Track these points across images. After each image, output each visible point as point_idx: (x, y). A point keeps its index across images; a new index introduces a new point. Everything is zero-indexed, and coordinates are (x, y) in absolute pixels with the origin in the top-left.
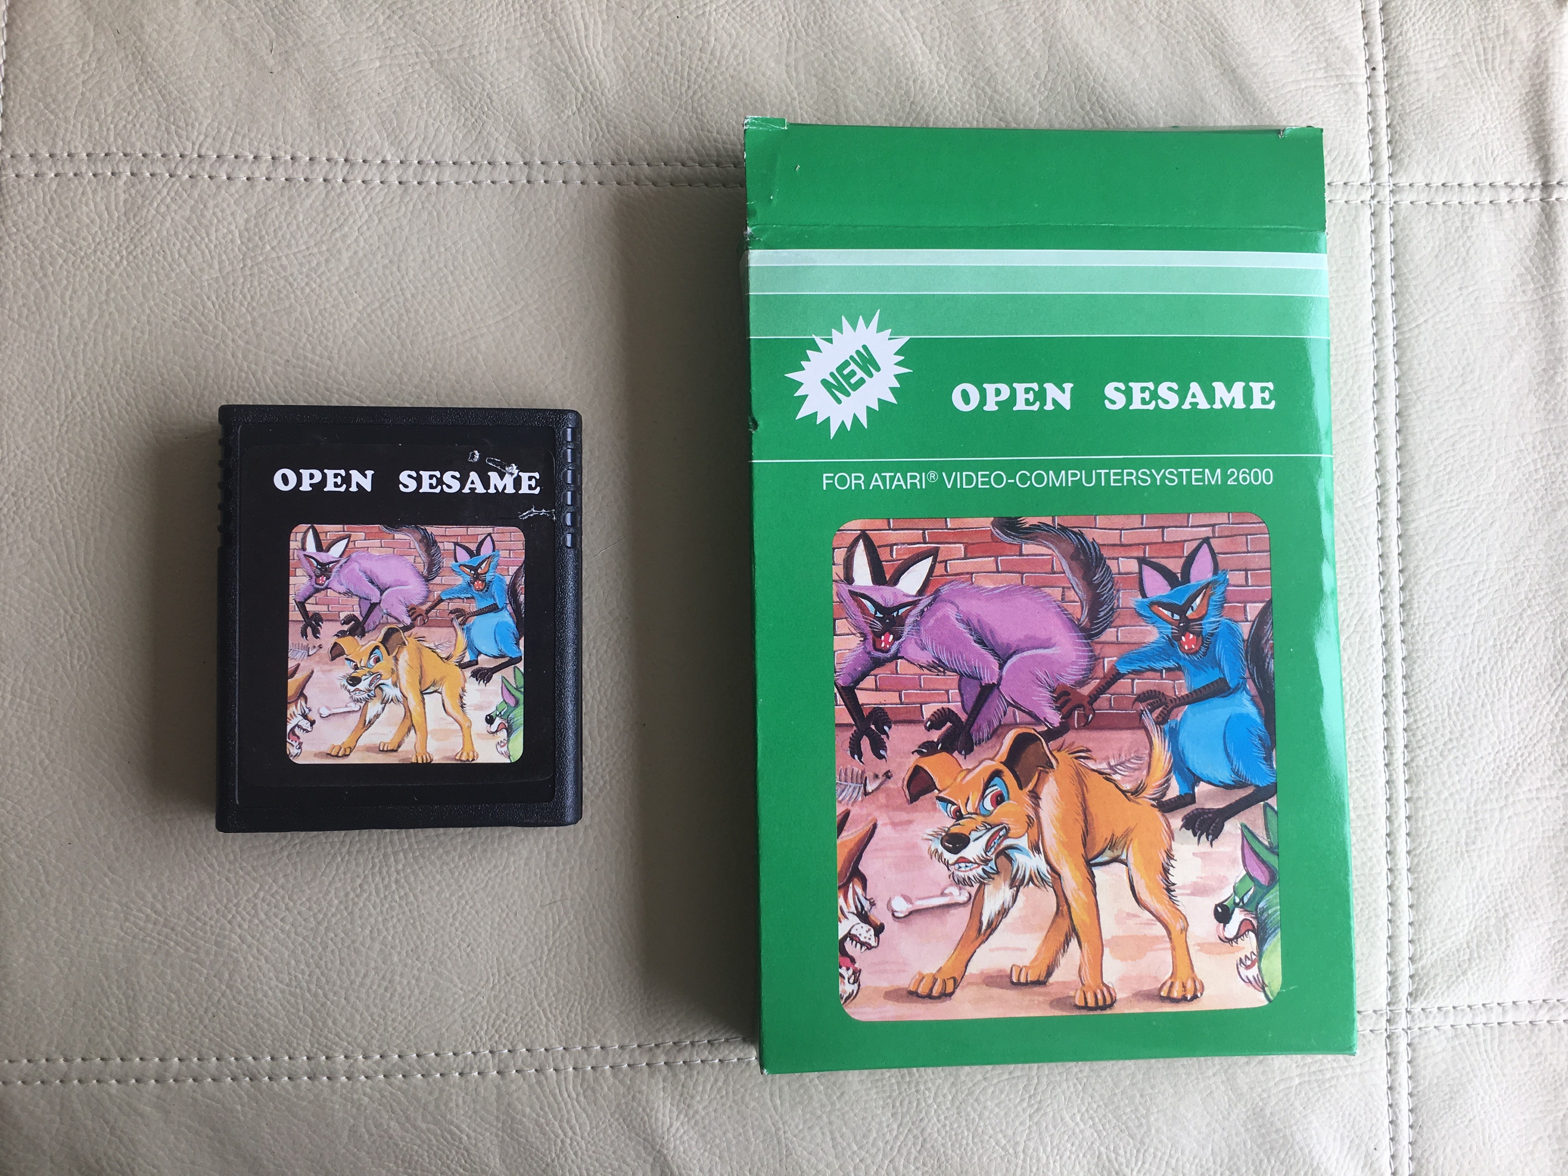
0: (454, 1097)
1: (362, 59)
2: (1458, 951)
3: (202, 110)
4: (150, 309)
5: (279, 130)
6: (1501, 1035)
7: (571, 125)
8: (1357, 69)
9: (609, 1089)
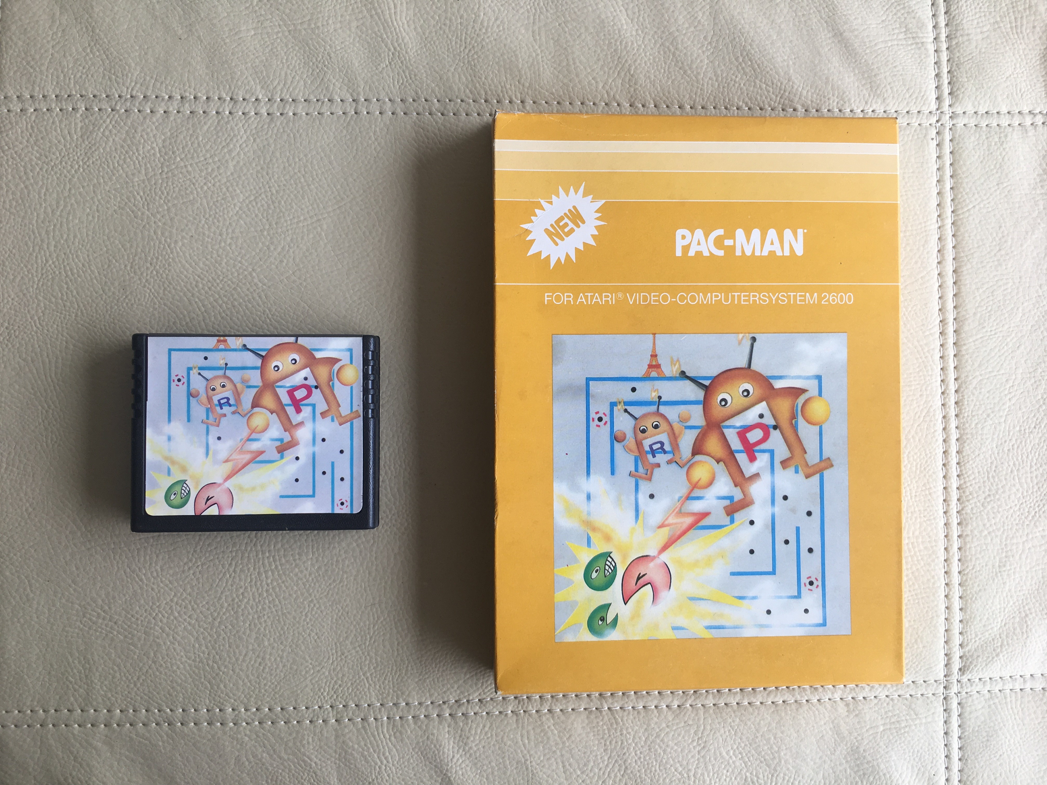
0: (306, 737)
1: (242, 29)
2: (993, 640)
3: (133, 65)
4: (99, 201)
5: (186, 79)
6: (1022, 697)
7: (385, 74)
8: (927, 33)
9: (411, 732)
